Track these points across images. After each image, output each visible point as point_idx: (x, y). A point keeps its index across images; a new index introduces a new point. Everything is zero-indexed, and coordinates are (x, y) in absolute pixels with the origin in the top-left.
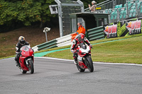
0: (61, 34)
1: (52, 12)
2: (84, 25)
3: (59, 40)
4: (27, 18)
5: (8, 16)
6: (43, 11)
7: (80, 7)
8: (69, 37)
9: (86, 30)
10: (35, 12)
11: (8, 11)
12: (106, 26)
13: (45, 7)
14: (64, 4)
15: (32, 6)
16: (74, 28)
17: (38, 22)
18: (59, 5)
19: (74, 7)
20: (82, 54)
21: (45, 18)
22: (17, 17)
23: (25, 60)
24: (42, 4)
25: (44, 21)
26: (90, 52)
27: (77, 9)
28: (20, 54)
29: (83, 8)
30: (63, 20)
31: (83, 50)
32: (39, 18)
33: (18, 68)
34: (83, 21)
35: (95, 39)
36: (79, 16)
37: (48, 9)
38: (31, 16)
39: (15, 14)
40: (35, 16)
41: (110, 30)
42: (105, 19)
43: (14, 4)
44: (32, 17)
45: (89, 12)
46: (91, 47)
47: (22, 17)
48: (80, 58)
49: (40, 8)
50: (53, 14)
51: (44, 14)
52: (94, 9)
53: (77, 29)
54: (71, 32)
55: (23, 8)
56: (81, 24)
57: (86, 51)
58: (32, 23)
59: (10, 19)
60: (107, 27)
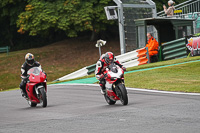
0: (122, 50)
1: (109, 17)
2: (156, 36)
3: (119, 58)
4: (72, 26)
5: (42, 22)
6: (95, 14)
7: (150, 10)
8: (134, 54)
9: (160, 44)
10: (83, 17)
11: (43, 16)
12: (189, 37)
13: (99, 9)
14: (127, 5)
15: (78, 7)
16: (142, 41)
17: (89, 32)
18: (119, 6)
19: (141, 10)
20: (111, 79)
21: (98, 26)
22: (56, 25)
23: (34, 88)
24: (95, 5)
25: (97, 31)
26: (122, 76)
27: (146, 12)
28: (27, 80)
29: (154, 11)
30: (125, 28)
31: (112, 75)
32: (89, 26)
33: (24, 98)
34: (155, 30)
35: (174, 58)
36: (149, 23)
37: (103, 12)
38: (77, 22)
39: (53, 19)
40: (83, 22)
41: (196, 43)
42: (189, 28)
43: (52, 5)
44: (78, 25)
45: (164, 17)
46: (124, 70)
47: (64, 24)
48: (108, 85)
49: (91, 11)
50: (111, 20)
51: (97, 20)
52: (171, 13)
53: (147, 43)
54: (138, 47)
55: (65, 11)
56: (151, 35)
57: (117, 76)
58: (79, 33)
59: (46, 27)
60: (190, 40)
